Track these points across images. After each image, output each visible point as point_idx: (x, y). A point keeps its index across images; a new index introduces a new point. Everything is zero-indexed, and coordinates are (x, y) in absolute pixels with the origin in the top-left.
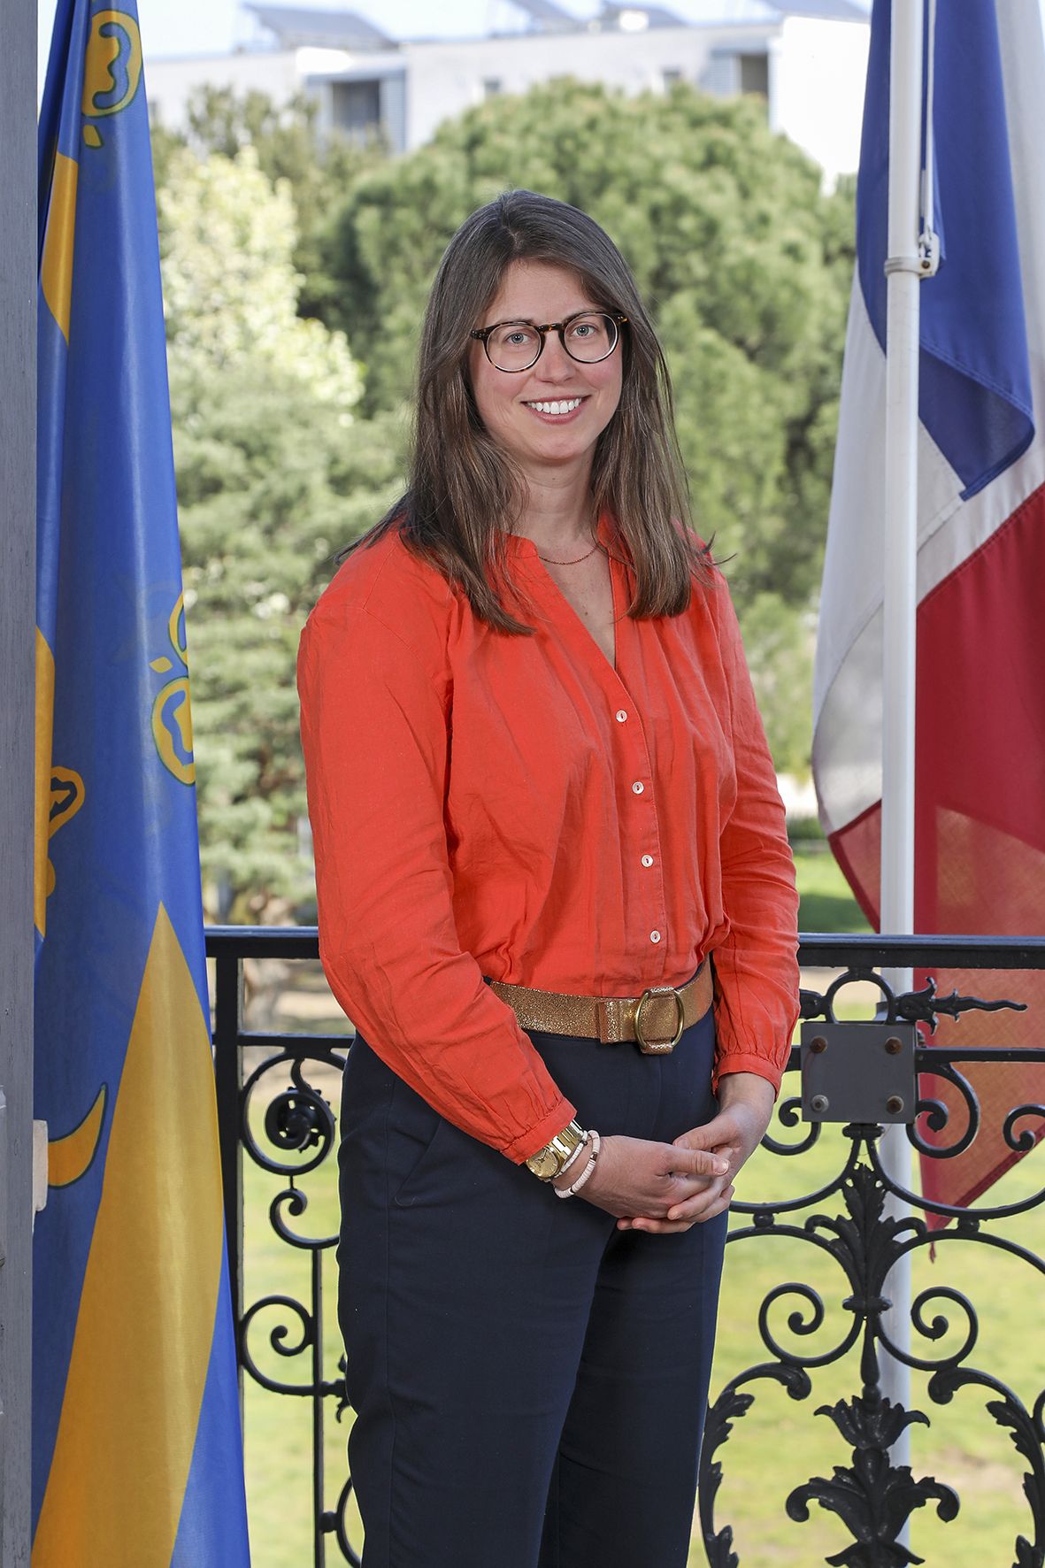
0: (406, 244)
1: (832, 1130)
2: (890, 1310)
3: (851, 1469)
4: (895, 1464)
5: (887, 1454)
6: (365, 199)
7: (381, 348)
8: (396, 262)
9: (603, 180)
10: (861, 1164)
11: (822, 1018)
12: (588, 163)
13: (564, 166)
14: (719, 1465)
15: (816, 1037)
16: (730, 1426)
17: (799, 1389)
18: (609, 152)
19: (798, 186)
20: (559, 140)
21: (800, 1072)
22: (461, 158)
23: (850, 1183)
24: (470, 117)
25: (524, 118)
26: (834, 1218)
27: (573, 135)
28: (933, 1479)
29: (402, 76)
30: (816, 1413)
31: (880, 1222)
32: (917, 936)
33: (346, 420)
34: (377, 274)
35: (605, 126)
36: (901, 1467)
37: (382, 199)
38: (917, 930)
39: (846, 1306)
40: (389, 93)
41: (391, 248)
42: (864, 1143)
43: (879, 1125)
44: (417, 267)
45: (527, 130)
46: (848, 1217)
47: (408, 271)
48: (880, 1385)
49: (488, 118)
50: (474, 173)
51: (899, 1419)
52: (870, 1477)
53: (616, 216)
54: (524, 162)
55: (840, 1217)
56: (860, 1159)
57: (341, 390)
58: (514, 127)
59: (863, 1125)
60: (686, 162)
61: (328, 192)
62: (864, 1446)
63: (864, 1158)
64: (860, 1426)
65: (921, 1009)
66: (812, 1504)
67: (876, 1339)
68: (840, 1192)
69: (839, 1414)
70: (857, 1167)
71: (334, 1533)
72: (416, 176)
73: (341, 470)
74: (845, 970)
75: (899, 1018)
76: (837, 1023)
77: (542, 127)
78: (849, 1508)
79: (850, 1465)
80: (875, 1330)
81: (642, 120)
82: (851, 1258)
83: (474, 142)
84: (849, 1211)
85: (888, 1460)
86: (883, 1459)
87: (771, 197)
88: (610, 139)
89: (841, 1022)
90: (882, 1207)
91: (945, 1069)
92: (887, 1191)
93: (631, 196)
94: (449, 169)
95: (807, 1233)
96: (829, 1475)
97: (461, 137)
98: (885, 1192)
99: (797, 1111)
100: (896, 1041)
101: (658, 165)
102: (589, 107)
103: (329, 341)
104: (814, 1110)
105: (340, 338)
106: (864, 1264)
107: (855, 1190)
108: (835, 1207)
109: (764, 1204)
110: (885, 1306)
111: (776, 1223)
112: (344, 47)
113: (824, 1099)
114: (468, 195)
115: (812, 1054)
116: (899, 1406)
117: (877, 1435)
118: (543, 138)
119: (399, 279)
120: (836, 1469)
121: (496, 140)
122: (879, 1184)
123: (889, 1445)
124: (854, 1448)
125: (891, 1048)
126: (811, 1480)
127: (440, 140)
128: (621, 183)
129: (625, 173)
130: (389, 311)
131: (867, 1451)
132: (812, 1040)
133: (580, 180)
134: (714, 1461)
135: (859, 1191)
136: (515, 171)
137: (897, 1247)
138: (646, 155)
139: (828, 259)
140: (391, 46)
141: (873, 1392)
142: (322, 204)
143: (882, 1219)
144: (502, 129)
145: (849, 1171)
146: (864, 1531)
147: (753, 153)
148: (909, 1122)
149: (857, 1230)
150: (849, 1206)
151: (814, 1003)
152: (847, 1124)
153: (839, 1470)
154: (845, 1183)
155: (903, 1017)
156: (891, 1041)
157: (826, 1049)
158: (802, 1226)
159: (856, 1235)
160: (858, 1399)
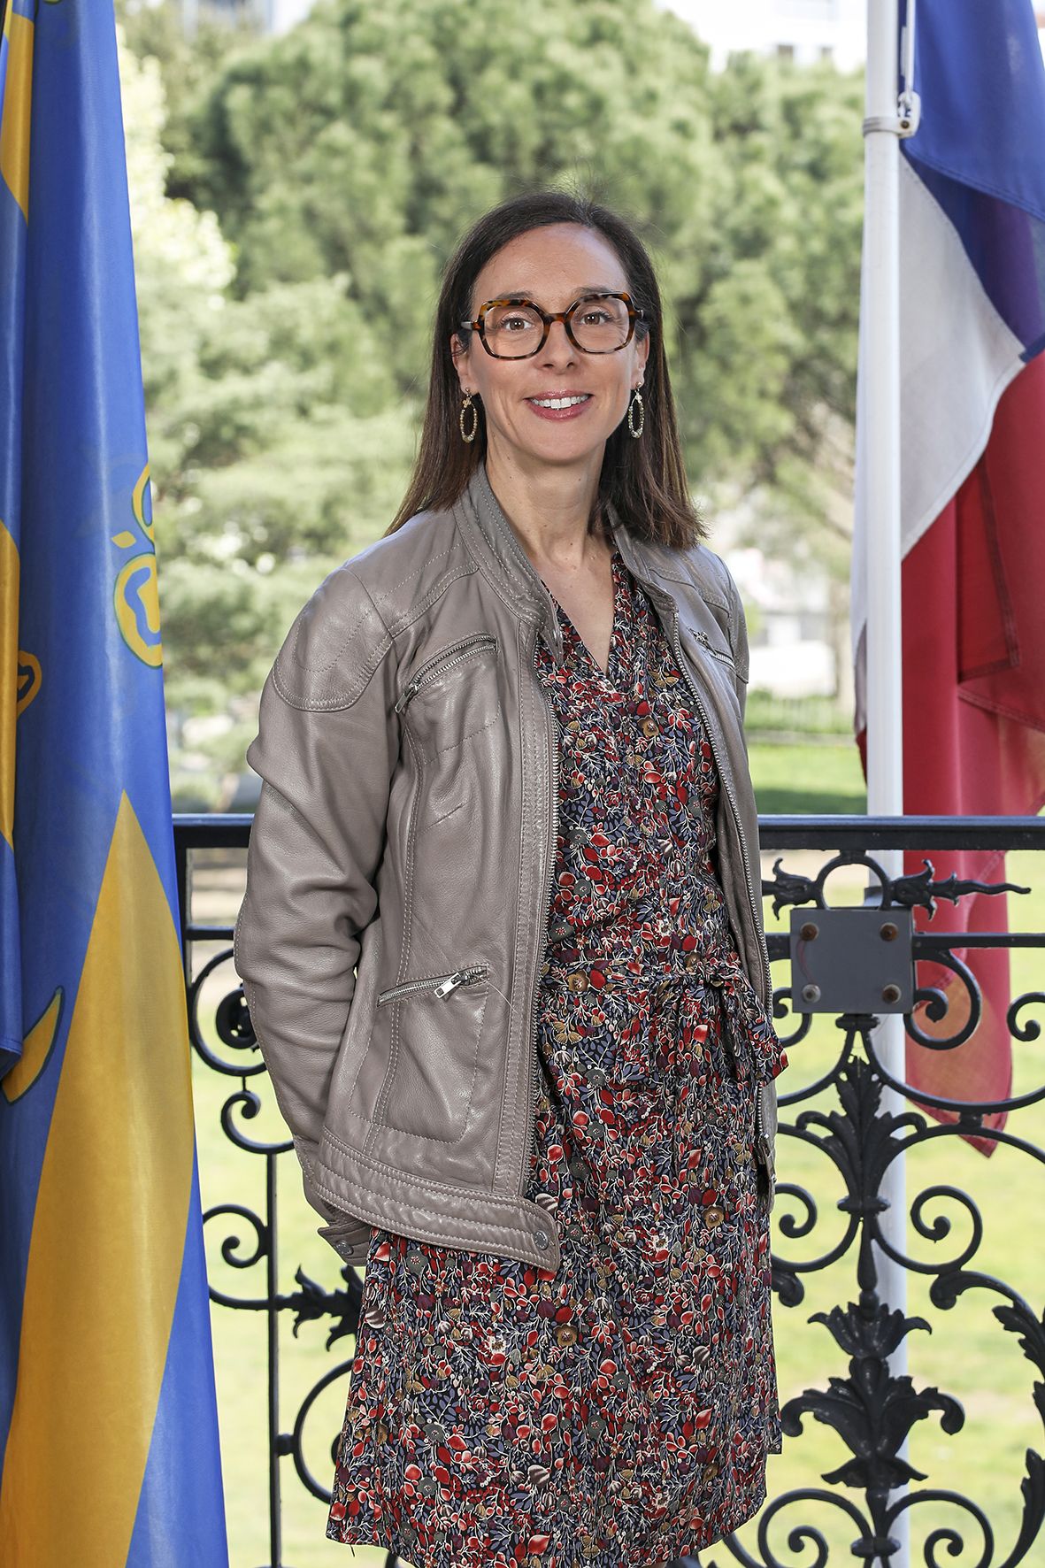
0: (279, 123)
1: (825, 1022)
2: (888, 1211)
3: (848, 1380)
4: (895, 1373)
5: (886, 1363)
6: (236, 78)
7: (254, 228)
8: (269, 141)
9: (484, 58)
10: (856, 1057)
11: (812, 904)
12: (468, 39)
13: (443, 42)
15: (806, 924)
18: (491, 28)
19: (686, 62)
20: (438, 17)
21: (789, 961)
22: (336, 36)
23: (843, 1077)
26: (828, 1115)
27: (452, 12)
28: (936, 1389)
30: (810, 1321)
31: (876, 1118)
32: (907, 817)
33: (217, 303)
34: (249, 153)
36: (901, 1377)
37: (255, 78)
38: (906, 811)
39: (841, 1207)
41: (263, 128)
42: (858, 1035)
43: (874, 1015)
44: (291, 146)
45: (405, 7)
46: (842, 1113)
47: (281, 149)
48: (878, 1290)
50: (351, 51)
51: (897, 1327)
52: (869, 1388)
53: (497, 94)
54: (402, 39)
55: (833, 1114)
56: (854, 1052)
57: (211, 271)
59: (857, 1015)
60: (570, 38)
61: (199, 70)
62: (862, 1355)
63: (859, 1051)
64: (857, 1335)
65: (918, 893)
66: (807, 1418)
67: (874, 1243)
68: (833, 1087)
69: (835, 1321)
70: (851, 1060)
71: (290, 1456)
72: (290, 54)
73: (212, 352)
74: (836, 854)
75: (894, 903)
76: (828, 909)
78: (847, 1422)
79: (846, 1376)
80: (873, 1232)
82: (846, 1156)
83: (350, 20)
84: (843, 1107)
85: (887, 1370)
86: (882, 1369)
87: (659, 72)
88: (492, 16)
89: (832, 908)
90: (879, 1102)
91: (945, 956)
92: (883, 1084)
93: (514, 73)
94: (324, 47)
95: (799, 1131)
96: (824, 1387)
97: (337, 15)
98: (881, 1087)
99: (787, 1002)
100: (891, 927)
101: (541, 41)
103: (198, 221)
104: (805, 1001)
105: (210, 218)
106: (860, 1162)
107: (850, 1085)
108: (829, 1102)
110: (884, 1207)
113: (817, 990)
114: (345, 74)
115: (803, 942)
116: (898, 1313)
117: (875, 1343)
118: (423, 15)
119: (271, 158)
120: (832, 1380)
121: (372, 17)
122: (875, 1078)
123: (888, 1354)
124: (851, 1357)
125: (887, 934)
126: (805, 1392)
127: (315, 17)
128: (502, 60)
129: (507, 49)
130: (262, 190)
131: (865, 1360)
132: (802, 927)
133: (459, 57)
135: (853, 1086)
136: (393, 49)
137: (894, 1144)
138: (529, 31)
139: (718, 136)
141: (871, 1298)
142: (190, 84)
143: (879, 1114)
145: (842, 1065)
146: (862, 1446)
147: (640, 29)
148: (907, 1012)
149: (852, 1127)
150: (843, 1102)
151: (804, 889)
152: (841, 1015)
153: (835, 1381)
154: (839, 1077)
155: (899, 902)
156: (887, 927)
157: (817, 935)
158: (793, 1123)
159: (850, 1131)
160: (854, 1305)
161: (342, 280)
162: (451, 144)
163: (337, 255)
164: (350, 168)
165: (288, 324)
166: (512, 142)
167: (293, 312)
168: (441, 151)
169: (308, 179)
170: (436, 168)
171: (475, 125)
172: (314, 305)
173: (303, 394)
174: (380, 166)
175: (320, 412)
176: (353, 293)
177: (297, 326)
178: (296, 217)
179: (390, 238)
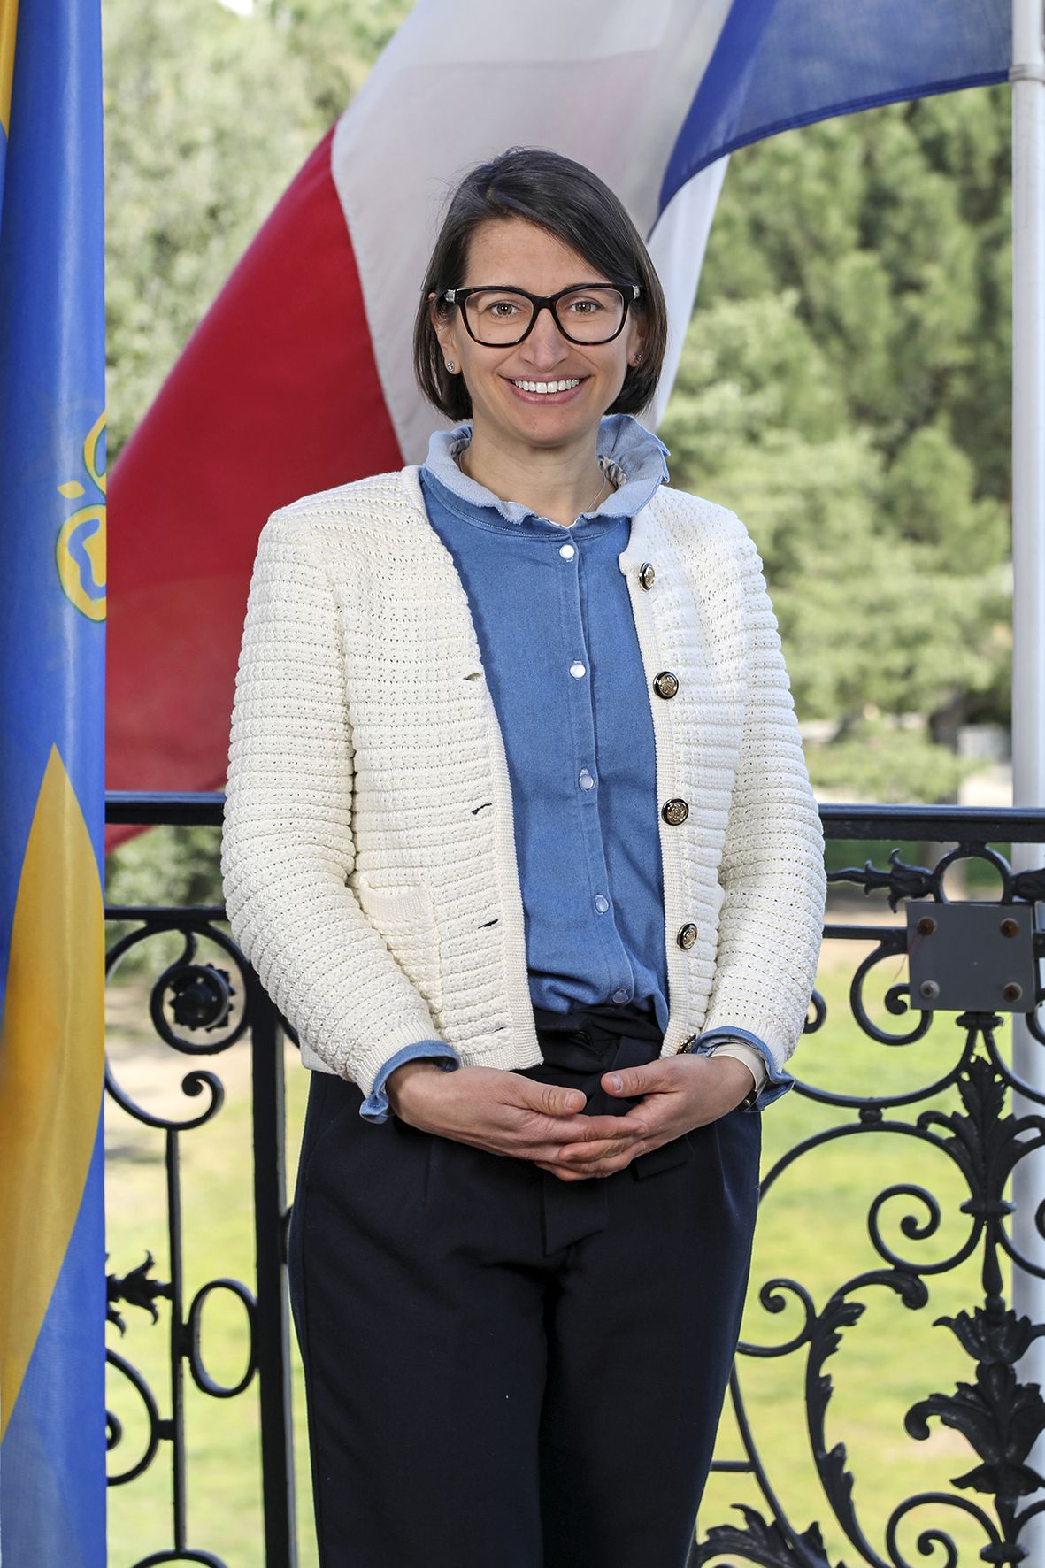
1: (945, 1020)
2: (1012, 1215)
3: (975, 1386)
4: (1022, 1380)
5: (1013, 1370)
10: (978, 1057)
11: (930, 898)
14: (828, 1378)
15: (924, 918)
16: (839, 1337)
17: (915, 1298)
21: (906, 956)
23: (965, 1076)
26: (949, 1114)
30: (935, 1324)
31: (999, 1120)
36: (1029, 1384)
39: (964, 1209)
42: (980, 1034)
43: (996, 1014)
46: (965, 1114)
48: (1004, 1295)
51: (1025, 1333)
52: (996, 1393)
55: (955, 1114)
56: (976, 1051)
59: (978, 1014)
62: (989, 1360)
63: (980, 1050)
64: (983, 1339)
65: (1037, 888)
66: (933, 1421)
67: (999, 1247)
68: (954, 1087)
69: (960, 1325)
70: (973, 1059)
74: (955, 845)
75: (1016, 899)
76: (948, 903)
78: (974, 1427)
79: (973, 1381)
80: (997, 1236)
82: (969, 1157)
84: (966, 1108)
85: (1014, 1377)
86: (1009, 1376)
89: (952, 902)
90: (1002, 1104)
92: (1006, 1085)
95: (919, 1130)
96: (951, 1392)
98: (1004, 1087)
99: (905, 998)
100: (1011, 923)
104: (922, 997)
106: (983, 1166)
107: (972, 1085)
108: (952, 1102)
109: (871, 1099)
110: (1007, 1211)
111: (885, 1119)
113: (934, 986)
115: (920, 937)
116: (1026, 1320)
117: (1001, 1347)
120: (959, 1385)
122: (998, 1078)
123: (1015, 1361)
124: (977, 1362)
125: (1007, 930)
126: (931, 1396)
131: (991, 1366)
132: (919, 921)
134: (823, 1373)
135: (976, 1086)
137: (1018, 1147)
141: (996, 1302)
143: (1002, 1116)
145: (964, 1064)
146: (990, 1452)
148: (1030, 1011)
149: (975, 1128)
150: (966, 1102)
151: (921, 881)
152: (961, 1013)
153: (962, 1386)
154: (960, 1077)
155: (1021, 896)
156: (1007, 922)
157: (935, 930)
158: (913, 1122)
159: (974, 1132)
160: (981, 1310)
161: (791, 297)
162: (904, 152)
163: (788, 270)
164: (797, 179)
165: (735, 343)
166: (968, 151)
167: (740, 330)
168: (894, 160)
169: (755, 189)
170: (890, 177)
171: (929, 131)
172: (762, 324)
173: (751, 416)
174: (830, 176)
175: (772, 437)
176: (805, 312)
177: (745, 345)
178: (742, 229)
179: (842, 252)
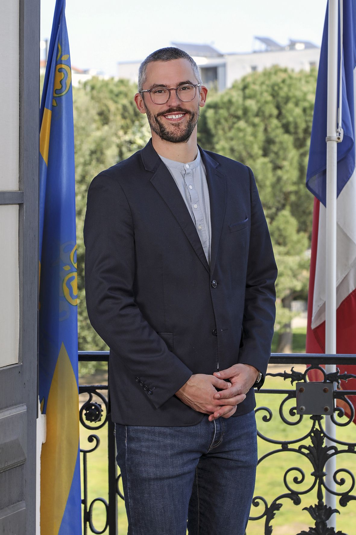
0: (223, 121)
6: (209, 106)
8: (219, 127)
9: (287, 99)
12: (282, 94)
13: (274, 95)
18: (289, 90)
20: (273, 86)
22: (241, 93)
24: (244, 79)
25: (262, 79)
27: (277, 85)
29: (224, 65)
34: (213, 131)
35: (288, 81)
37: (215, 106)
40: (220, 71)
41: (218, 122)
44: (226, 128)
45: (262, 83)
47: (223, 129)
49: (249, 80)
50: (245, 98)
53: (291, 112)
54: (261, 93)
58: (258, 82)
72: (226, 99)
77: (267, 82)
81: (300, 80)
83: (245, 88)
88: (290, 86)
93: (297, 104)
94: (237, 96)
97: (241, 86)
101: (305, 94)
102: (283, 75)
112: (205, 56)
114: (243, 105)
118: (268, 86)
119: (220, 132)
121: (252, 87)
127: (234, 87)
128: (294, 100)
129: (295, 97)
130: (217, 143)
133: (280, 99)
136: (258, 96)
138: (301, 91)
140: (221, 56)
144: (254, 83)
162: (277, 127)
164: (245, 136)
166: (296, 127)
168: (273, 130)
169: (232, 139)
170: (272, 135)
171: (284, 121)
174: (254, 135)
179: (258, 158)
